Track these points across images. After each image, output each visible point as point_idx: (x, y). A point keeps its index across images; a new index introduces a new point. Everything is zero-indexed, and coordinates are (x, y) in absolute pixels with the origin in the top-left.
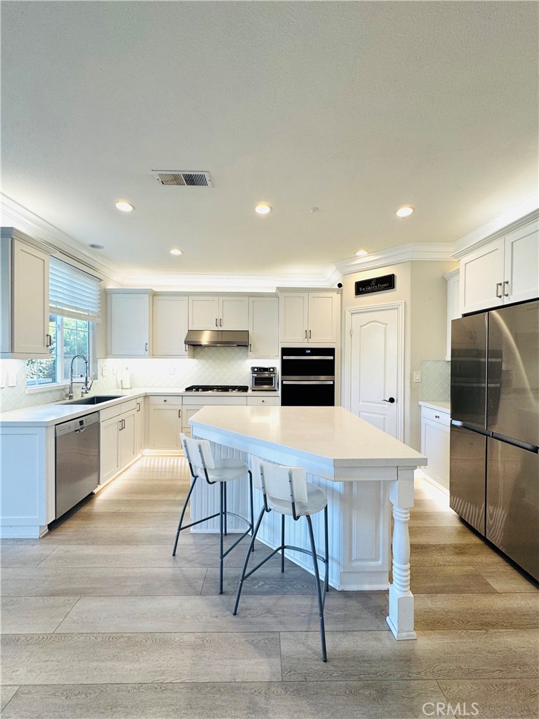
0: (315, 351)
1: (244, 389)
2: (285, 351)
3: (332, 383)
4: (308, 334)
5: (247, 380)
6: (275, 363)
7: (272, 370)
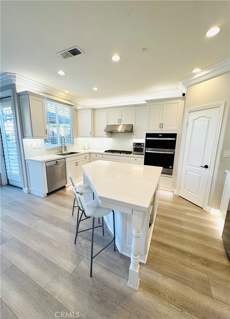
0: (165, 135)
1: (130, 153)
2: (148, 135)
3: (173, 153)
4: (161, 126)
5: (131, 149)
6: (143, 141)
7: (142, 144)
